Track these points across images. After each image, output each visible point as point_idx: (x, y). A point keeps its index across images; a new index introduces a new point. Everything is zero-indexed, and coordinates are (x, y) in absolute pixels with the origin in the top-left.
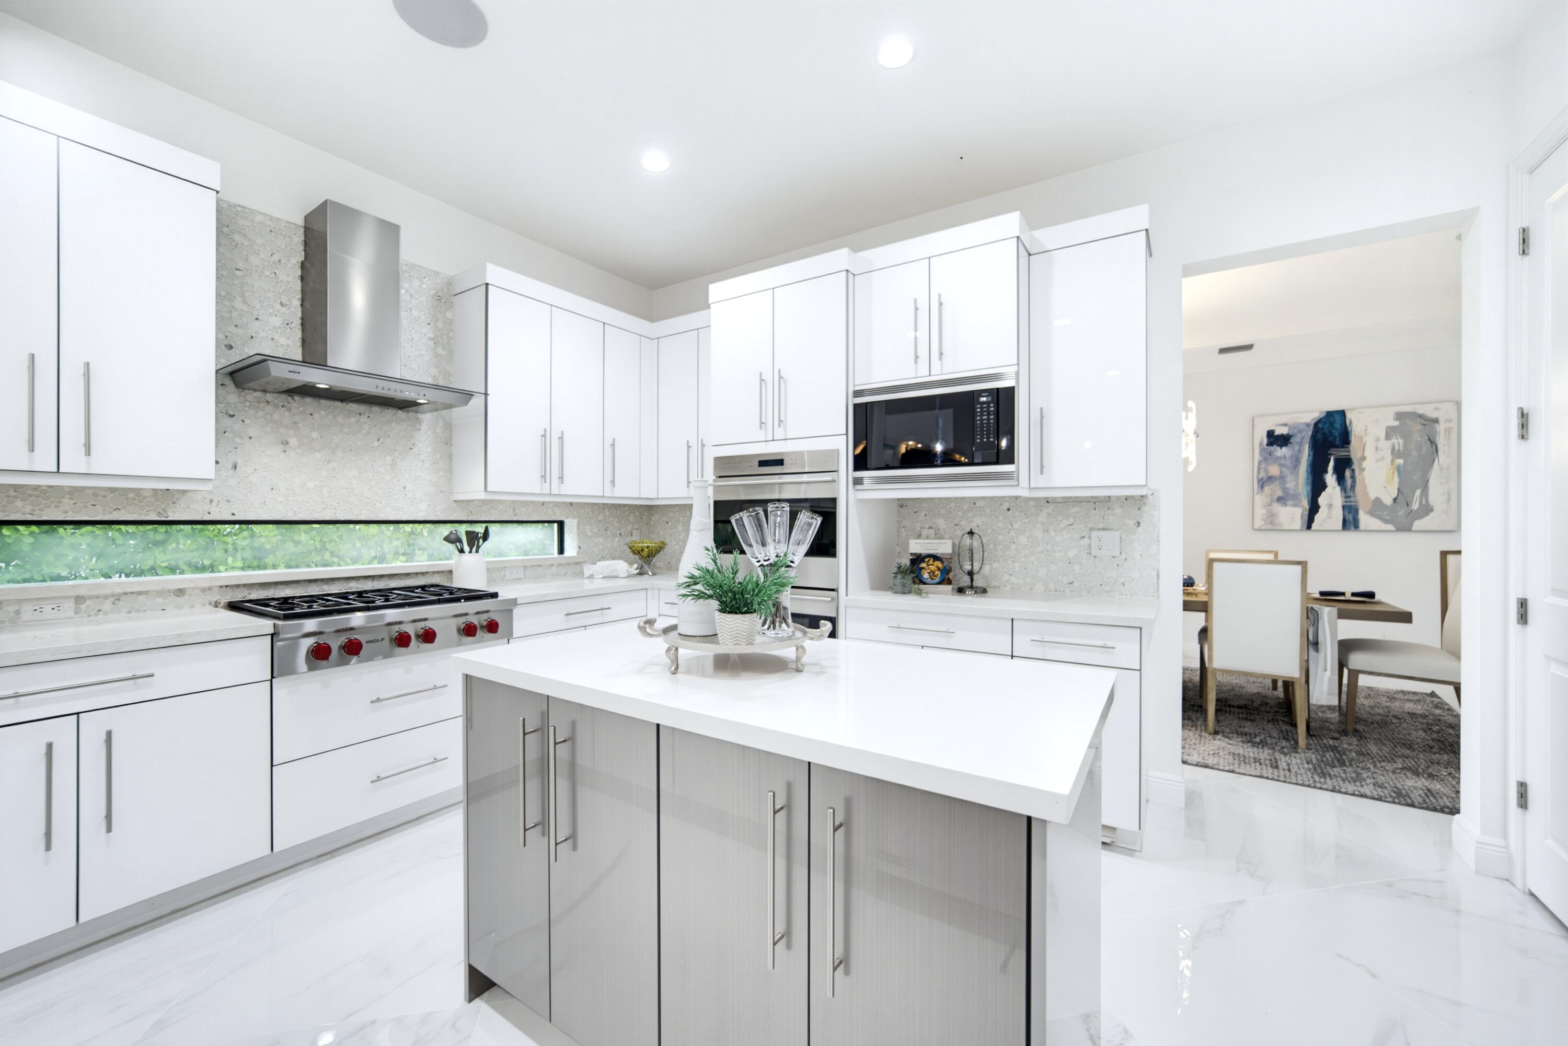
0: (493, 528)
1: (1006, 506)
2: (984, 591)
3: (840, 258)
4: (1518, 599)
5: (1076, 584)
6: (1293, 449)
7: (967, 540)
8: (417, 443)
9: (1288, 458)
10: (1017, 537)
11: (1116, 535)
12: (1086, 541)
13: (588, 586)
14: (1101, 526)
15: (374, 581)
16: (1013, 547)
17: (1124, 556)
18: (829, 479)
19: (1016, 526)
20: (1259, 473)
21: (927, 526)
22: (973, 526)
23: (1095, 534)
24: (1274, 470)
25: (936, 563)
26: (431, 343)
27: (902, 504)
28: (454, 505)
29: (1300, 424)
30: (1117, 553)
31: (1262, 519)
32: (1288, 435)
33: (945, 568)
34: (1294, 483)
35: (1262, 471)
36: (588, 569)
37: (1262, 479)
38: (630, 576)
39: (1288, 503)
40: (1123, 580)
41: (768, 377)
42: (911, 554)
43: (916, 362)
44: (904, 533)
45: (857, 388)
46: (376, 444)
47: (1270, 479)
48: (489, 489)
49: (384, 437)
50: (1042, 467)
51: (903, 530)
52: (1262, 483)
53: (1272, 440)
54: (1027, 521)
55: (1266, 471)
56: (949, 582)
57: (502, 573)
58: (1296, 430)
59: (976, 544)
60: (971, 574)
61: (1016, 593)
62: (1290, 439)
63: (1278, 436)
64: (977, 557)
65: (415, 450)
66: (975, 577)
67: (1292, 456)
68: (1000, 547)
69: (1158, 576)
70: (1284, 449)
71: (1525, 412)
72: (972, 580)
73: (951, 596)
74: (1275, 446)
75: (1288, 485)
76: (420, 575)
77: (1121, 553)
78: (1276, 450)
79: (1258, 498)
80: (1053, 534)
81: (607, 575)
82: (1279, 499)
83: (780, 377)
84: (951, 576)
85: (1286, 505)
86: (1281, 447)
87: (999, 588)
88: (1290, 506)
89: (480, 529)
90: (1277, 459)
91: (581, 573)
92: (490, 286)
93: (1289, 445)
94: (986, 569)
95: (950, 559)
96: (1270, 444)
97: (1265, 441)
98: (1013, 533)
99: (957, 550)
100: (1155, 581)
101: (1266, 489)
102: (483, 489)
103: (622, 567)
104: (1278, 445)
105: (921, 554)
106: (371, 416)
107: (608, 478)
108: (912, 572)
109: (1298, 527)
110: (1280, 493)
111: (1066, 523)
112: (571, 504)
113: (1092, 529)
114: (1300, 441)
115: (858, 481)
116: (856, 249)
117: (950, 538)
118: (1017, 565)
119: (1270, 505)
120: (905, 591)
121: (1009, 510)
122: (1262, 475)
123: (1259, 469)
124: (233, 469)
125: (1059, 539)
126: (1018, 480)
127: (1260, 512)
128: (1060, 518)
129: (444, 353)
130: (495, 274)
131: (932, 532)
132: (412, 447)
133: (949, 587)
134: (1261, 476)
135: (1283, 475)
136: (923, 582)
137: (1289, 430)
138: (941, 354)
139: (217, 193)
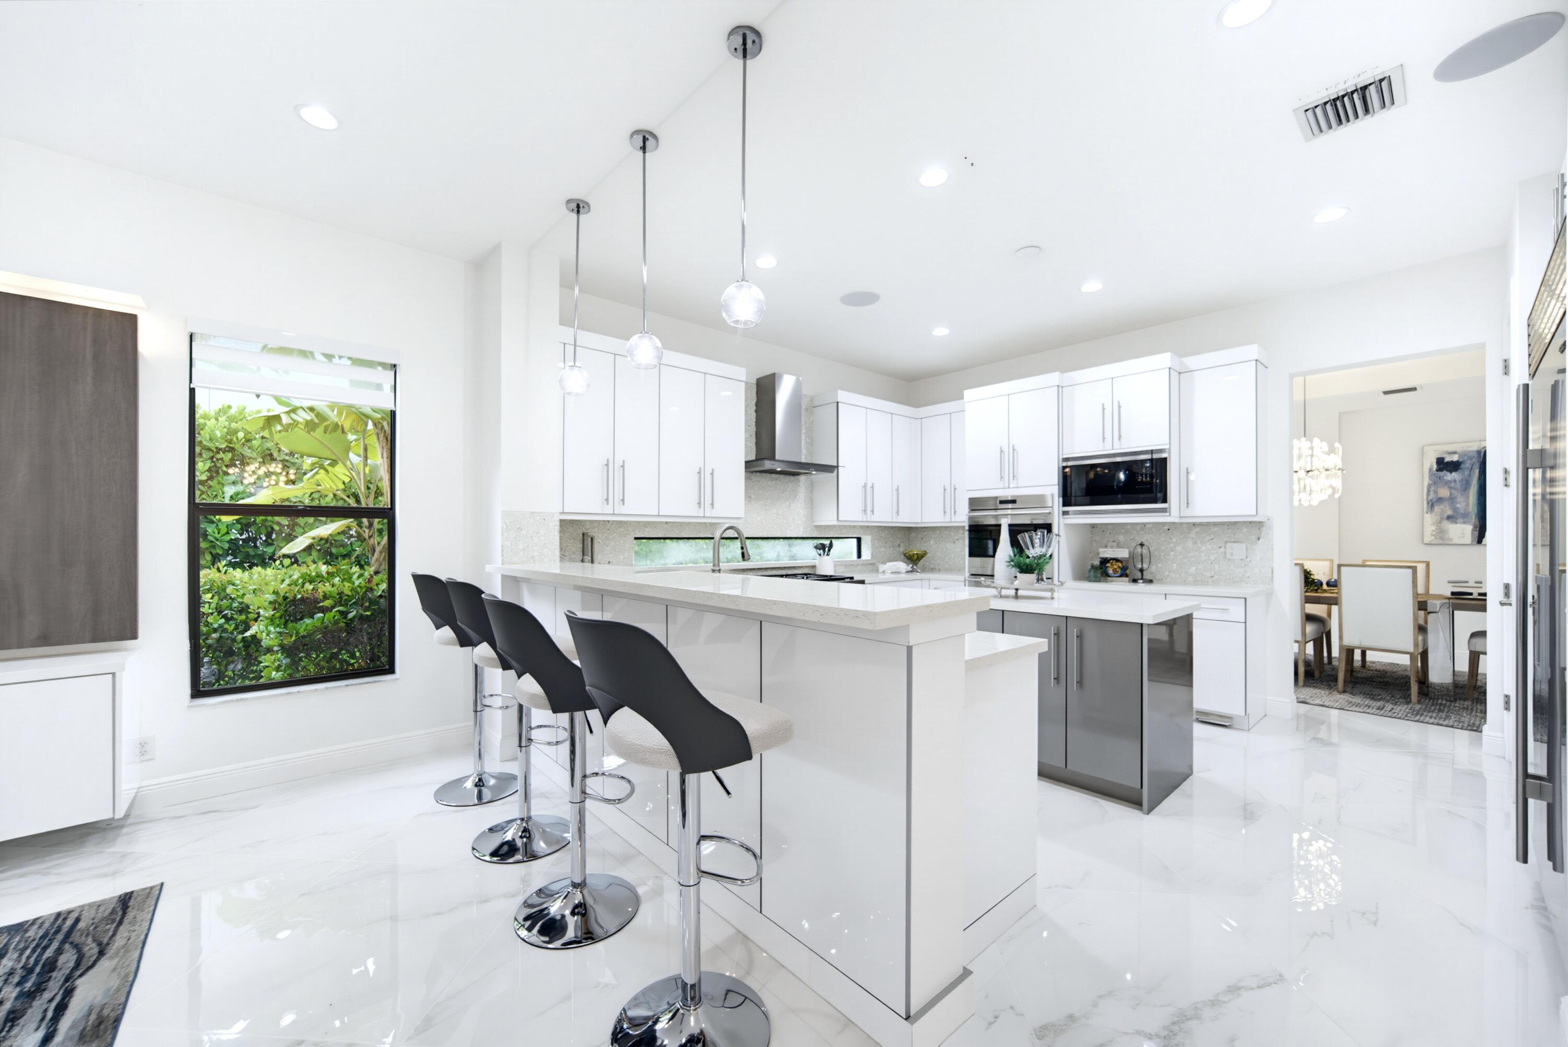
0: (834, 541)
1: (1166, 528)
2: (1151, 581)
3: (1054, 378)
4: (1504, 584)
5: (1216, 577)
6: (1464, 474)
7: (1139, 549)
9: (1457, 481)
10: (1175, 547)
11: (1243, 546)
12: (1222, 549)
13: (881, 577)
14: (1233, 540)
16: (1172, 553)
17: (1249, 559)
18: (1048, 511)
19: (1174, 540)
20: (1428, 494)
21: (1112, 540)
22: (1144, 540)
23: (1228, 545)
24: (1444, 492)
25: (1117, 564)
27: (1093, 526)
28: (814, 528)
29: (1470, 451)
30: (1244, 557)
31: (1432, 535)
32: (1457, 461)
33: (1123, 567)
34: (1464, 504)
35: (1432, 493)
36: (882, 568)
37: (1431, 500)
38: (908, 572)
39: (1458, 521)
40: (1248, 575)
41: (1005, 449)
42: (1100, 558)
43: (1104, 442)
44: (1095, 545)
45: (1065, 456)
47: (1440, 500)
48: (840, 519)
50: (1188, 504)
51: (1094, 542)
52: (1431, 505)
53: (1442, 466)
54: (1182, 537)
55: (1436, 492)
56: (1127, 576)
58: (1466, 457)
59: (1145, 551)
60: (1141, 570)
61: (1174, 582)
62: (1460, 465)
63: (1448, 463)
64: (1146, 560)
66: (1144, 572)
67: (1462, 480)
68: (1163, 554)
69: (1272, 572)
70: (1454, 474)
71: (1508, 470)
72: (1142, 575)
73: (1128, 584)
74: (1445, 471)
75: (1458, 505)
77: (1246, 557)
78: (1445, 475)
79: (1429, 518)
80: (1199, 545)
81: (894, 571)
82: (1449, 518)
83: (1014, 450)
84: (1128, 572)
85: (1456, 523)
86: (1451, 472)
87: (1162, 580)
88: (1461, 523)
89: (827, 542)
90: (1447, 483)
91: (877, 570)
92: (839, 404)
93: (1459, 470)
94: (1153, 568)
95: (1127, 560)
96: (1439, 469)
97: (1435, 467)
98: (1172, 545)
99: (1132, 556)
100: (1270, 575)
101: (1436, 508)
102: (836, 519)
103: (903, 566)
104: (1447, 471)
105: (1107, 558)
107: (895, 510)
108: (1101, 568)
109: (1469, 542)
110: (1450, 512)
111: (1208, 538)
112: (868, 526)
113: (1226, 542)
114: (1470, 467)
115: (1065, 513)
116: (1063, 371)
117: (1127, 548)
118: (1175, 565)
119: (1440, 522)
120: (1096, 580)
121: (1169, 530)
122: (1432, 496)
123: (1429, 491)
125: (1204, 548)
126: (1170, 512)
127: (1430, 528)
128: (1204, 535)
129: (809, 441)
130: (842, 396)
131: (1115, 544)
133: (1127, 579)
134: (1430, 498)
135: (1453, 496)
136: (1109, 576)
137: (1459, 457)
138: (1120, 436)
139: (745, 382)
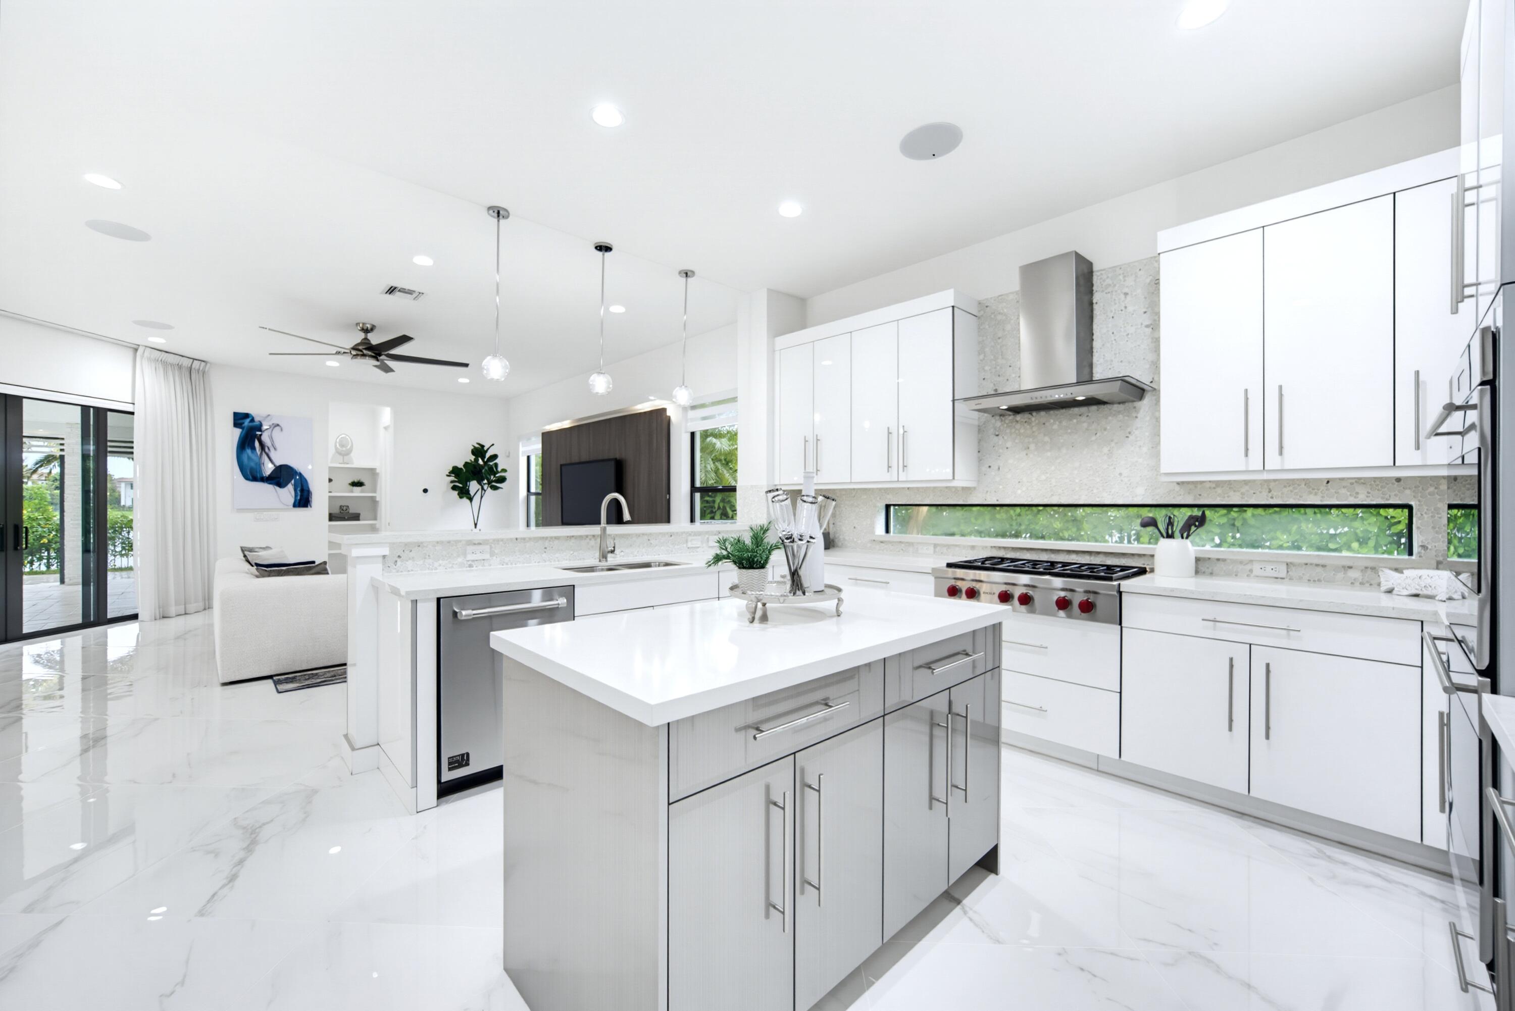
46: (1094, 438)
49: (1101, 431)
92: (1162, 255)
124: (998, 470)
139: (953, 307)
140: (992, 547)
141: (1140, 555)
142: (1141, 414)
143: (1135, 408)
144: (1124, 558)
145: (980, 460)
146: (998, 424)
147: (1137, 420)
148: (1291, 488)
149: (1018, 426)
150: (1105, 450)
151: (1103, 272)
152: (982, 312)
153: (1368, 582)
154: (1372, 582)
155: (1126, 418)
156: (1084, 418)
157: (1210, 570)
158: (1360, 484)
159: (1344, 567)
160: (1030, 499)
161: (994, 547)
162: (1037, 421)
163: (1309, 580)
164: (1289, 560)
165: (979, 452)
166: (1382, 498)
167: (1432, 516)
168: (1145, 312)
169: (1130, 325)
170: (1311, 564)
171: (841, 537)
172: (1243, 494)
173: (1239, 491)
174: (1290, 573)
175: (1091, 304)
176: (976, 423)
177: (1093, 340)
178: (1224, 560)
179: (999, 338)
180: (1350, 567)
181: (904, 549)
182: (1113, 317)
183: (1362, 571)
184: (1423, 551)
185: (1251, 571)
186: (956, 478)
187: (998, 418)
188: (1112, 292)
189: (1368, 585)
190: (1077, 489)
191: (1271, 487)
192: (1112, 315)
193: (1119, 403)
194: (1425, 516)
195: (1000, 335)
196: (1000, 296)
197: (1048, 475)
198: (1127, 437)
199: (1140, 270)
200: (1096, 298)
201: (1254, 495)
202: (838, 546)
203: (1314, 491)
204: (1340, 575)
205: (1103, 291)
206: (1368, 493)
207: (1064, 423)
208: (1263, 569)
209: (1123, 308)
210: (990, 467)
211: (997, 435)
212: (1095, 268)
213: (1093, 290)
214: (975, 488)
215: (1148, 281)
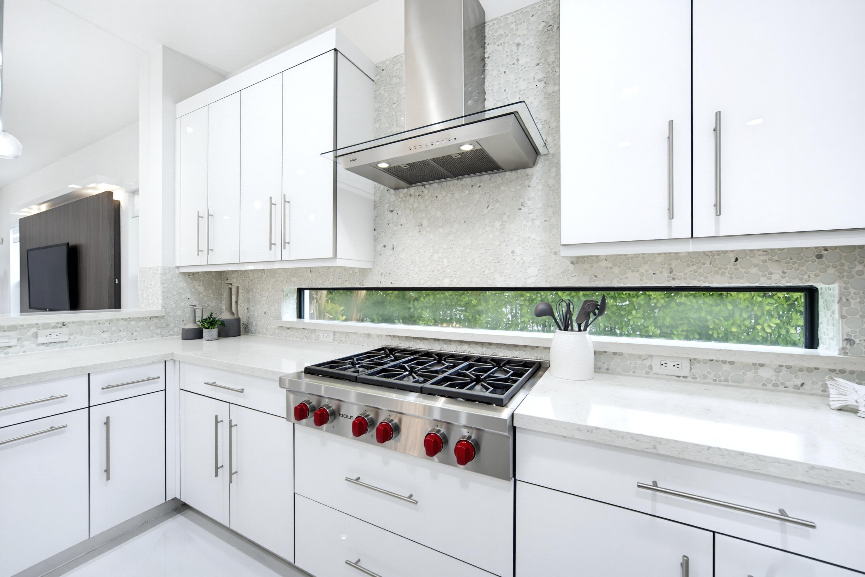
8: (526, 201)
15: (483, 347)
26: (541, 85)
46: (486, 211)
49: (493, 202)
57: (648, 363)
65: (524, 210)
76: (529, 349)
106: (482, 185)
124: (392, 250)
132: (520, 207)
139: (335, 50)
140: (386, 335)
141: (533, 348)
142: (534, 181)
143: (527, 175)
144: (516, 351)
145: (376, 239)
146: (393, 198)
147: (530, 189)
148: (695, 267)
149: (412, 200)
150: (497, 224)
151: (495, 22)
152: (378, 77)
153: (782, 383)
154: (787, 384)
155: (519, 187)
156: (476, 189)
157: (605, 366)
158: (774, 261)
159: (754, 364)
160: (422, 282)
161: (389, 335)
162: (430, 194)
163: (715, 380)
164: (692, 356)
165: (375, 230)
166: (801, 279)
167: (860, 302)
168: (538, 65)
169: (523, 79)
170: (717, 361)
171: (254, 323)
172: (642, 275)
173: (637, 272)
174: (693, 370)
175: (483, 59)
176: (372, 198)
177: (485, 99)
178: (621, 354)
179: (394, 103)
180: (762, 365)
181: (308, 336)
182: (505, 72)
183: (775, 370)
184: (848, 346)
185: (651, 367)
186: (337, 257)
187: (392, 191)
188: (504, 43)
189: (781, 387)
190: (469, 270)
191: (673, 266)
192: (503, 69)
193: (511, 170)
194: (852, 301)
195: (395, 100)
196: (395, 57)
197: (440, 255)
198: (520, 209)
199: (533, 16)
200: (489, 49)
201: (654, 276)
202: (251, 332)
203: (720, 271)
204: (750, 375)
205: (495, 43)
206: (783, 272)
207: (457, 195)
208: (664, 365)
209: (515, 62)
210: (385, 246)
211: (392, 211)
212: (488, 17)
213: (485, 43)
214: (371, 269)
215: (541, 28)
